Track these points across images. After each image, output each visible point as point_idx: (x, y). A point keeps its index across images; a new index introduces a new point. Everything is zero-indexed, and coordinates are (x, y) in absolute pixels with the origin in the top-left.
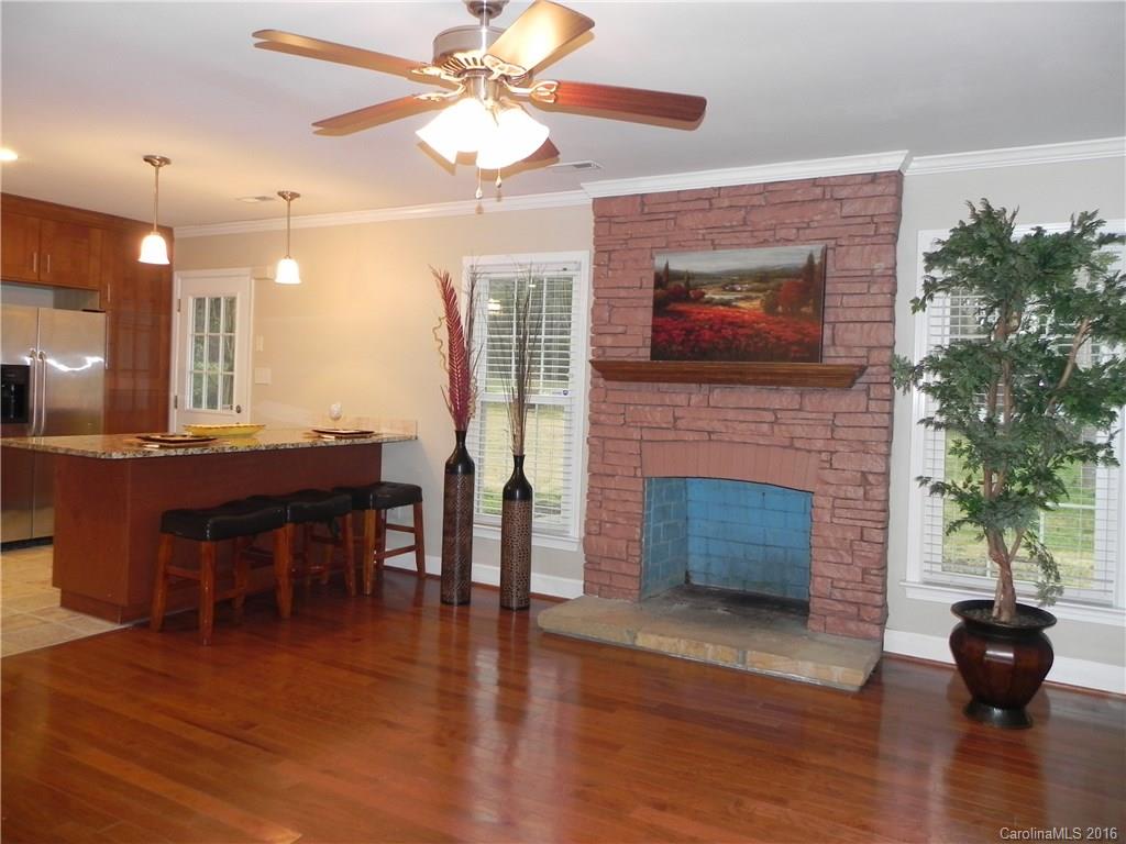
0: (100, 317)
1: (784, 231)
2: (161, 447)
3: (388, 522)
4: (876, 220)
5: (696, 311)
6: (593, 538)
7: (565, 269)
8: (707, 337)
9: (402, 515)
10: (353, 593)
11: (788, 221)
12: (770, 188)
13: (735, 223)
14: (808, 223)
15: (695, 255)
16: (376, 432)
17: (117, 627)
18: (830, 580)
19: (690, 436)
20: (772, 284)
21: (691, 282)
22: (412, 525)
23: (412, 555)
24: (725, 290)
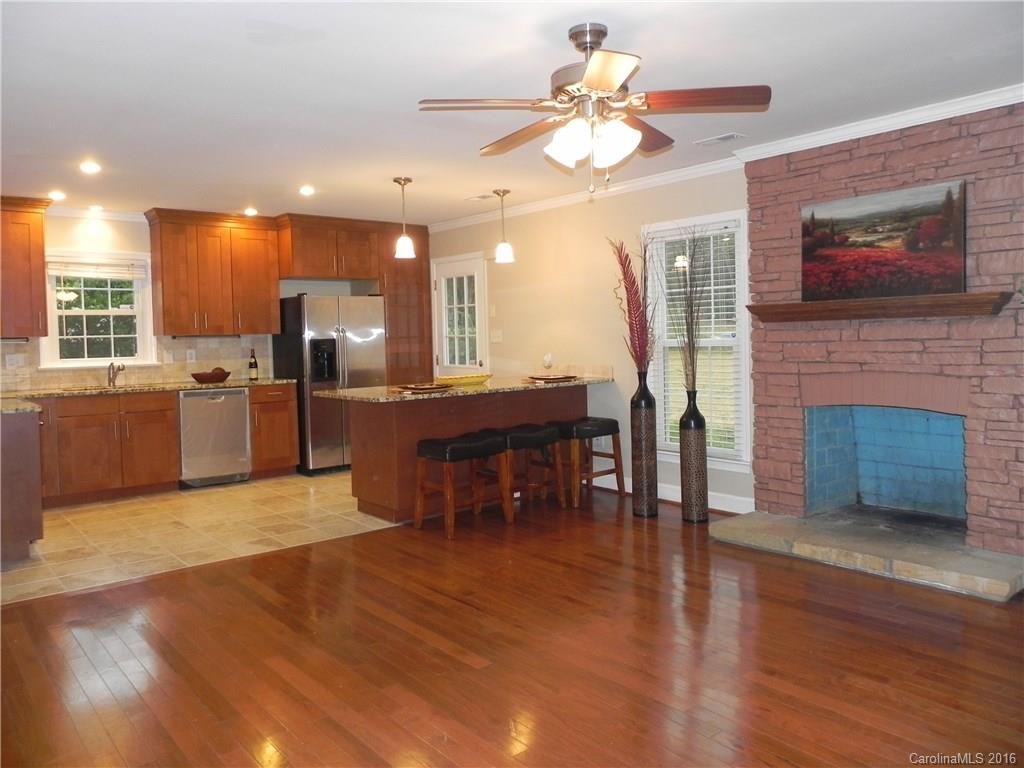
0: (381, 299)
1: (924, 172)
2: (413, 393)
3: (594, 449)
4: (1015, 150)
5: (841, 254)
6: (761, 461)
7: (726, 228)
8: (853, 278)
9: (603, 443)
10: (564, 505)
11: (926, 162)
12: (907, 133)
13: (875, 170)
14: (946, 161)
15: (837, 203)
16: (578, 376)
17: (393, 525)
18: (986, 499)
19: (844, 368)
20: (913, 223)
21: (836, 229)
22: (612, 452)
23: (613, 477)
24: (867, 232)
